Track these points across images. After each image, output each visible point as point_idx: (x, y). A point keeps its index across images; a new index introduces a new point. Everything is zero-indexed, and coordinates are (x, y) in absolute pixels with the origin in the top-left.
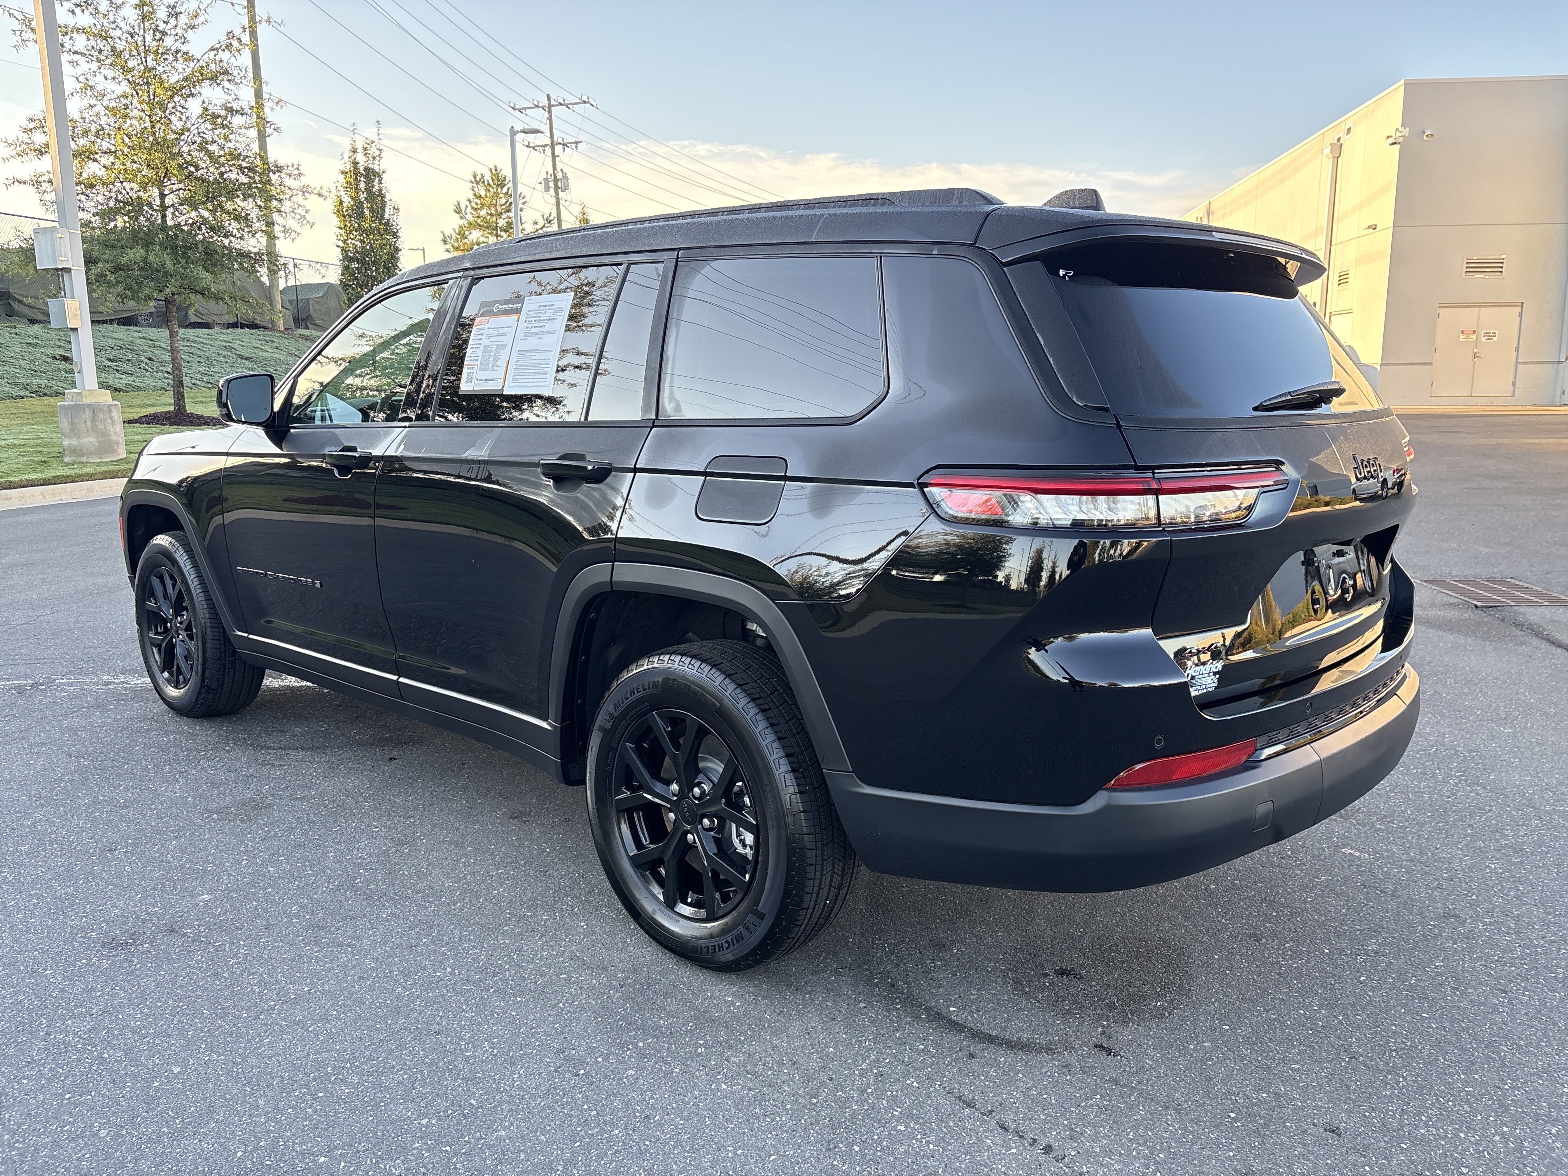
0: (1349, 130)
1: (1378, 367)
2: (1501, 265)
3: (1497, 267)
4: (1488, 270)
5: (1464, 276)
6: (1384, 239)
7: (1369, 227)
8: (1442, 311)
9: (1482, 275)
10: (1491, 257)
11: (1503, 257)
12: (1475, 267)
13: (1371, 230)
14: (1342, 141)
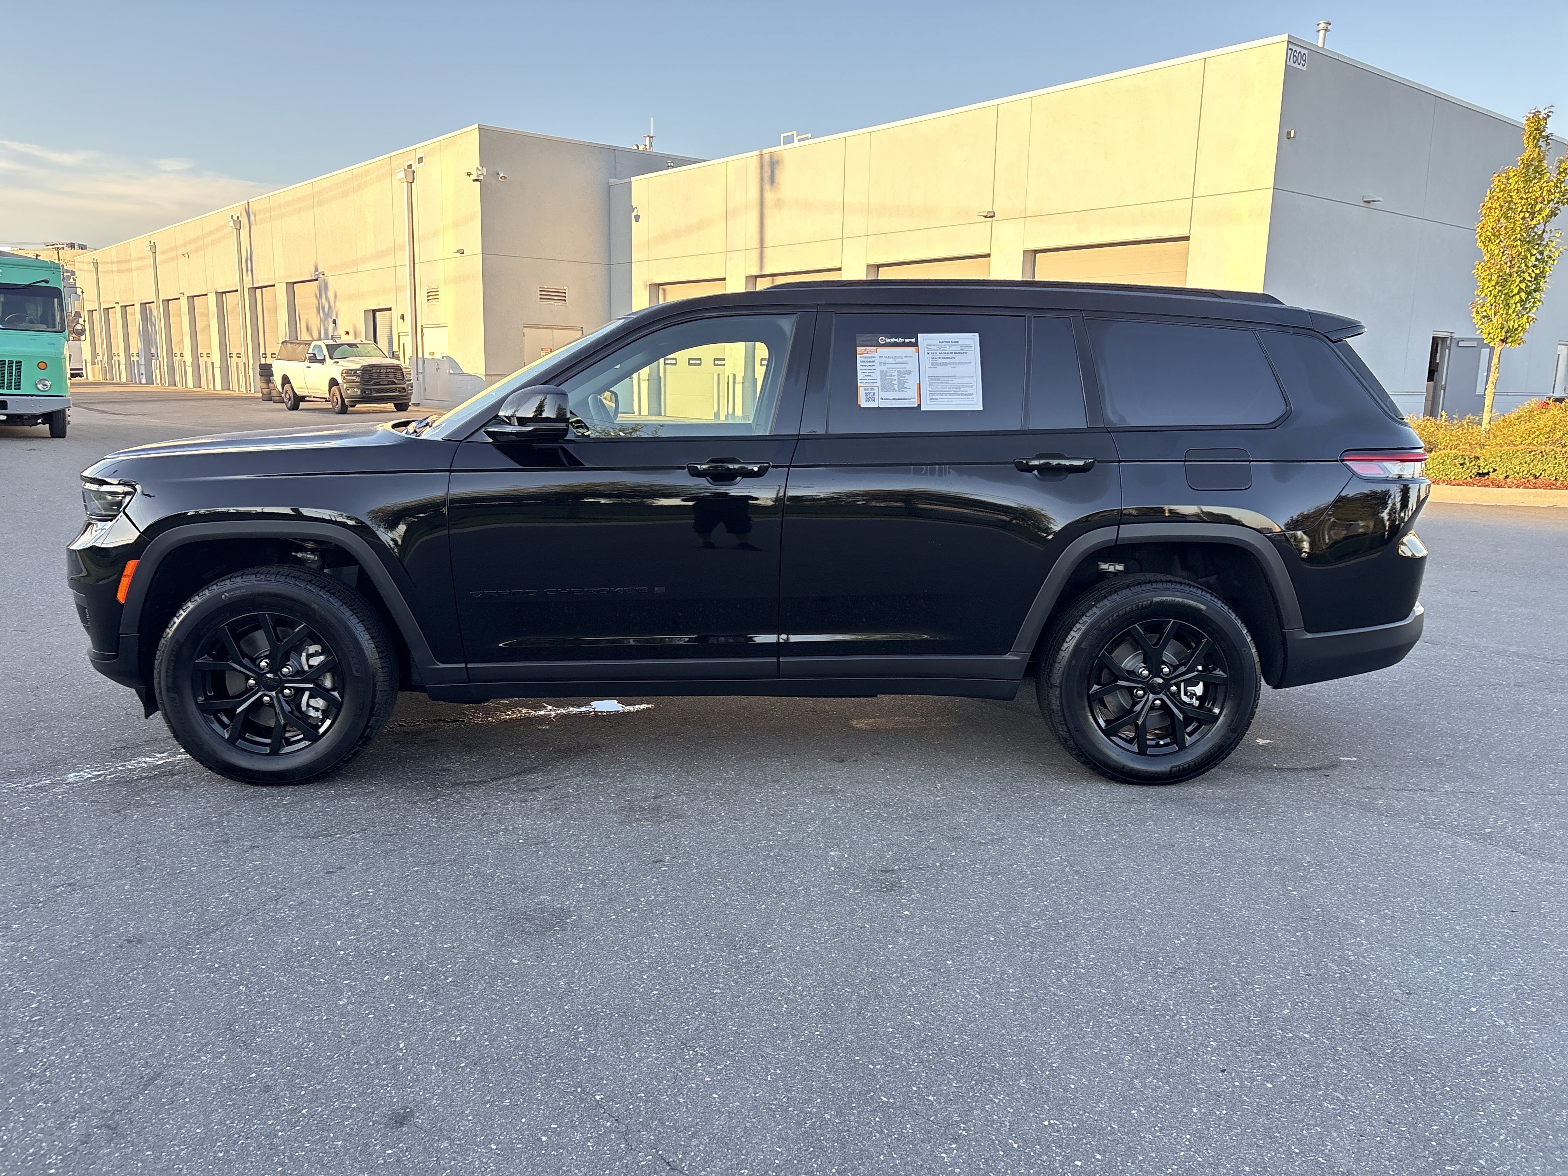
0: (420, 160)
1: (483, 377)
2: (564, 295)
3: (561, 296)
4: (556, 298)
5: (539, 302)
6: (475, 263)
7: (458, 251)
8: (526, 330)
9: (552, 302)
10: (557, 287)
11: (565, 288)
12: (547, 295)
13: (458, 254)
14: (413, 168)
